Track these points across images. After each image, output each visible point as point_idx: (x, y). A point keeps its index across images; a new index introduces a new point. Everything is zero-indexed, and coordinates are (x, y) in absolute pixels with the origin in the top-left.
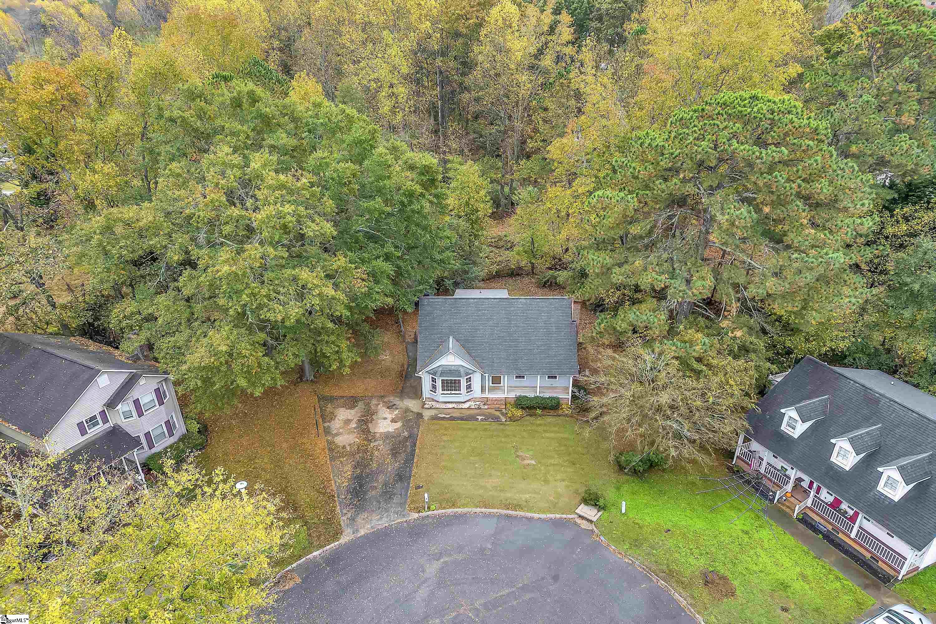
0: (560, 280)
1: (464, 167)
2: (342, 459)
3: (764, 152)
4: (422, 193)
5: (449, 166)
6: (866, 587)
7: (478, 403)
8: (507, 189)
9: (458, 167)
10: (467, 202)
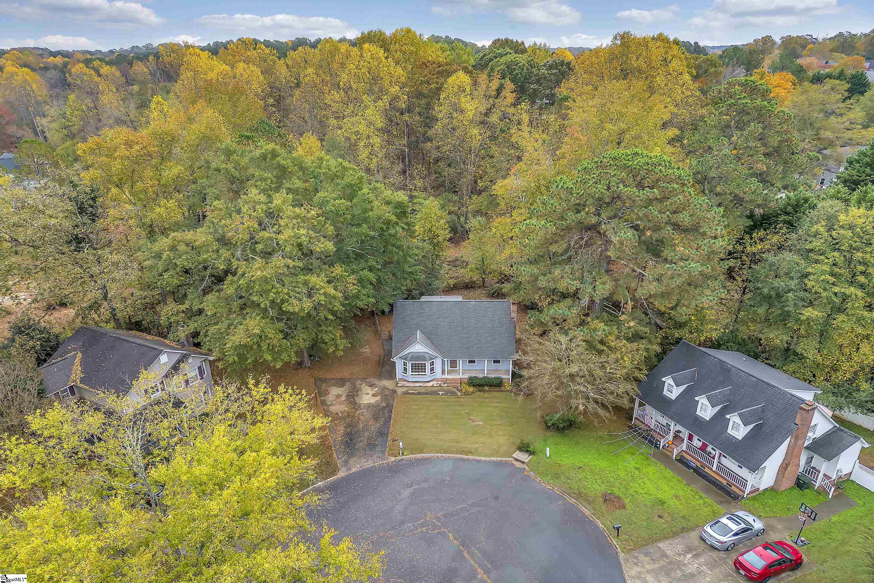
0: (505, 290)
1: (427, 202)
2: (335, 422)
3: (641, 192)
4: (396, 222)
5: (415, 201)
6: (721, 503)
7: (439, 382)
8: (462, 219)
9: (423, 201)
10: (430, 229)
